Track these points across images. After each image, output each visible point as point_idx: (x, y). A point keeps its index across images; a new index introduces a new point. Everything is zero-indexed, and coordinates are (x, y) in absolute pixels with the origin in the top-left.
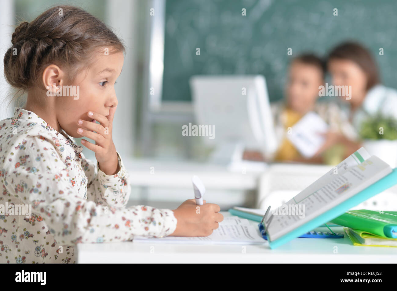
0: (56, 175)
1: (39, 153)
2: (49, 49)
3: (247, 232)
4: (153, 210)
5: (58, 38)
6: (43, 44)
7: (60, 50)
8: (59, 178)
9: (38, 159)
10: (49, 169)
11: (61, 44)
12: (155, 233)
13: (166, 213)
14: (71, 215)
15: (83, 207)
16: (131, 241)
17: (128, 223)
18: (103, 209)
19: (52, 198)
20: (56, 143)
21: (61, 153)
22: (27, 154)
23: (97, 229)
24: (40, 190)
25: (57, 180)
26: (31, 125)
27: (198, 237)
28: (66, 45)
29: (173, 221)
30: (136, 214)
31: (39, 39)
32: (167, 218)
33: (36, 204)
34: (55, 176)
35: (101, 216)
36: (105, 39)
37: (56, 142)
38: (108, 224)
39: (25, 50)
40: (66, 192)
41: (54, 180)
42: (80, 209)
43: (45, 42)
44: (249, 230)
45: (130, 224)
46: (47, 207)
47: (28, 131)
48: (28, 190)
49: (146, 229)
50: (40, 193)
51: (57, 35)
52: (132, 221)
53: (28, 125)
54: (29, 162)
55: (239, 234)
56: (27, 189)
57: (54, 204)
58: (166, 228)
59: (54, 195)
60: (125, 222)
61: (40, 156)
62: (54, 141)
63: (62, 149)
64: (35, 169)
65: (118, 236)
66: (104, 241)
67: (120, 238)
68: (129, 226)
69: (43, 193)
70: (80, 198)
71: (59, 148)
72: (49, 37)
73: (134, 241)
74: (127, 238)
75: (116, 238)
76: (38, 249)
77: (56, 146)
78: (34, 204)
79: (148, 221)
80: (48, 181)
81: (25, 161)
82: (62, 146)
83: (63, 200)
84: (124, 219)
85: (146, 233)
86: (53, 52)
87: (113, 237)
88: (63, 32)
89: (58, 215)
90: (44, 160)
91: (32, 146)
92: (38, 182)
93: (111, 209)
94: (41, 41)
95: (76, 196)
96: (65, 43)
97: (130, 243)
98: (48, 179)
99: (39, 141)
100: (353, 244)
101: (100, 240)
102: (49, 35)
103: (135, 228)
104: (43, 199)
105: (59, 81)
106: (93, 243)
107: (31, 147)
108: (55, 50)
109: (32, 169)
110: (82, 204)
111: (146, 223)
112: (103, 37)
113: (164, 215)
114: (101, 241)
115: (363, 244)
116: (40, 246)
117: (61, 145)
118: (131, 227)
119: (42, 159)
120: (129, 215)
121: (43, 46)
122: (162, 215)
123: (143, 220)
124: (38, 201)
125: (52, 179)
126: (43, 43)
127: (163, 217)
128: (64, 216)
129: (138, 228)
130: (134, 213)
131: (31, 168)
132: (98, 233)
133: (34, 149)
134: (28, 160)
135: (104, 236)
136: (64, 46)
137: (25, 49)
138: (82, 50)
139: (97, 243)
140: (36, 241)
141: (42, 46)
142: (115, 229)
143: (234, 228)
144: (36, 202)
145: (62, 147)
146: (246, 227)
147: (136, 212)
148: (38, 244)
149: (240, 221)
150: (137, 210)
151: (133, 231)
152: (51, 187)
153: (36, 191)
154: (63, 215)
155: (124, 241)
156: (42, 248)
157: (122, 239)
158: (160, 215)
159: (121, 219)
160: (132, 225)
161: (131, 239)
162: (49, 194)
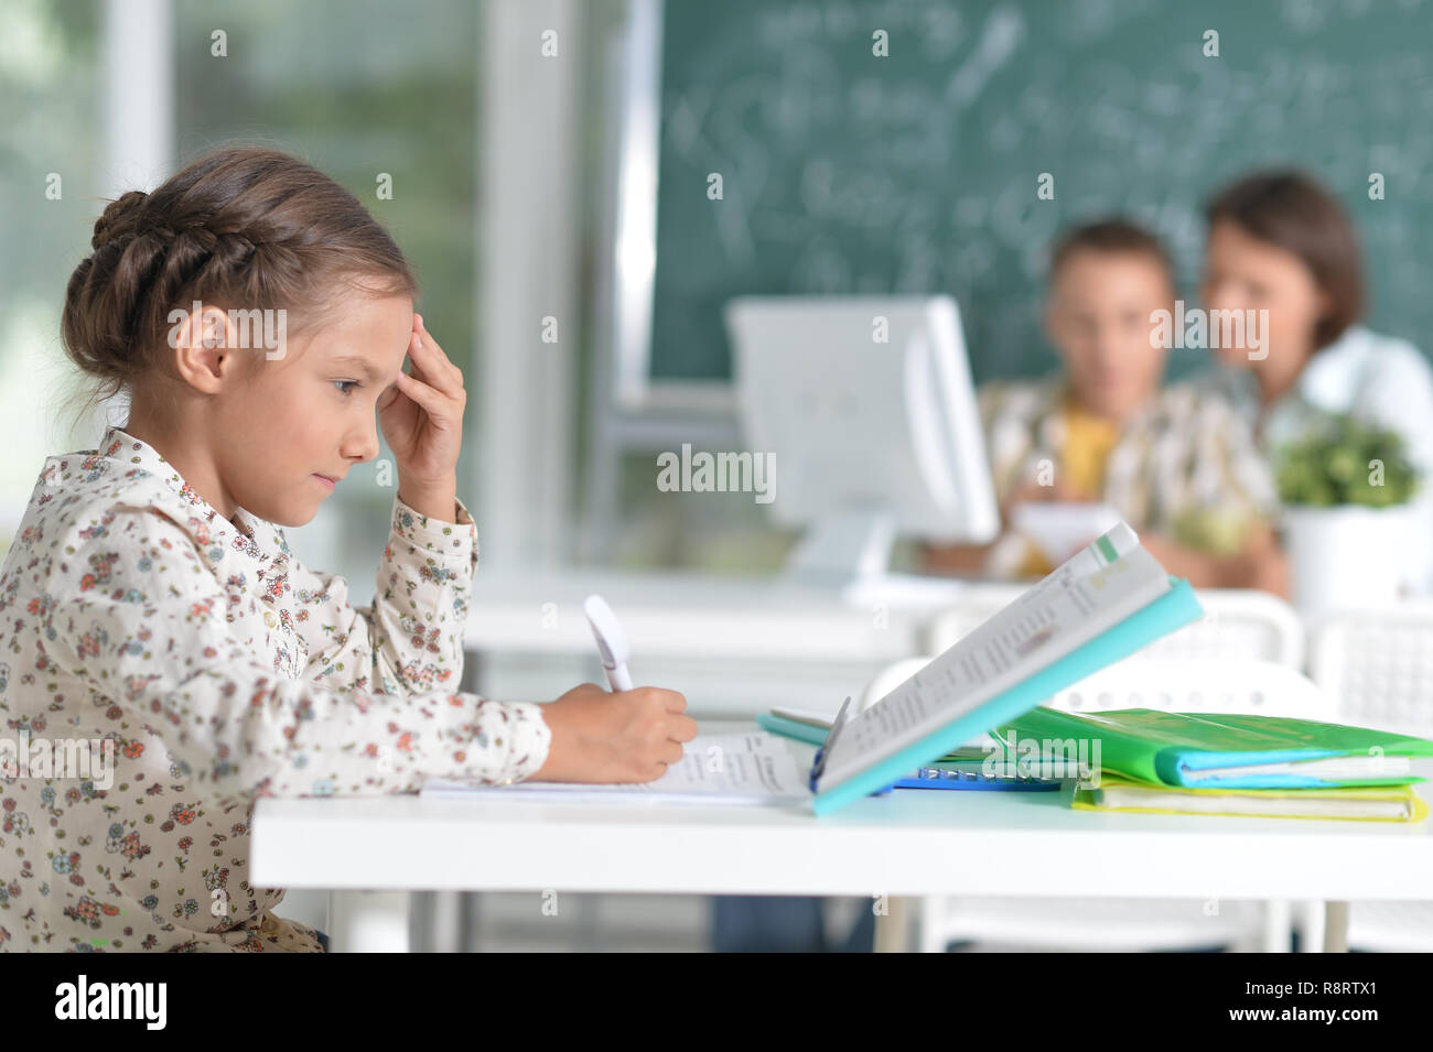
0: (195, 605)
1: (147, 547)
2: (205, 259)
3: (770, 772)
4: (480, 705)
5: (233, 234)
6: (190, 246)
7: (238, 268)
8: (203, 614)
9: (145, 565)
10: (175, 593)
11: (240, 250)
12: (485, 771)
13: (519, 712)
14: (239, 720)
15: (274, 694)
16: (417, 793)
17: (406, 741)
18: (335, 702)
19: (183, 671)
20: (200, 534)
21: (215, 564)
22: (113, 551)
23: (315, 759)
24: (147, 646)
25: (197, 620)
26: (136, 476)
27: (618, 783)
28: (254, 253)
29: (538, 733)
30: (429, 715)
31: (179, 232)
32: (521, 725)
33: (135, 688)
34: (194, 609)
35: (327, 719)
36: (367, 251)
37: (198, 532)
38: (347, 741)
39: (133, 258)
40: (224, 653)
41: (189, 619)
42: (266, 700)
43: (196, 239)
44: (775, 770)
45: (412, 744)
46: (170, 695)
47: (120, 491)
48: (111, 650)
49: (459, 757)
50: (148, 656)
51: (233, 224)
52: (418, 736)
53: (130, 474)
54: (119, 573)
55: (745, 778)
56: (109, 646)
57: (191, 687)
58: (519, 755)
59: (189, 662)
60: (396, 737)
61: (149, 556)
62: (193, 529)
63: (218, 555)
64: (135, 595)
65: (377, 778)
66: (336, 789)
67: (381, 783)
68: (409, 749)
69: (155, 654)
70: (265, 668)
71: (207, 549)
72: (209, 228)
73: (423, 794)
74: (403, 785)
75: (370, 781)
76: (115, 831)
77: (198, 543)
78: (131, 686)
79: (465, 735)
80: (174, 622)
81: (107, 572)
82: (218, 546)
83: (216, 676)
84: (393, 728)
85: (459, 769)
86: (215, 270)
87: (361, 781)
88: (247, 216)
89: (199, 720)
90: (163, 569)
91: (129, 528)
92: (142, 627)
93: (358, 700)
94: (182, 237)
95: (254, 664)
96: (254, 247)
97: (412, 799)
98: (172, 617)
99: (152, 519)
100: (1069, 807)
101: (323, 788)
102: (206, 223)
103: (425, 755)
104: (156, 673)
105: (221, 359)
106: (304, 796)
107: (125, 532)
108: (220, 265)
109: (129, 595)
110: (270, 686)
111: (459, 740)
112: (362, 244)
113: (512, 716)
114: (327, 791)
115: (1098, 804)
116: (121, 822)
117: (214, 543)
118: (415, 753)
119: (156, 564)
120: (409, 719)
121: (190, 251)
122: (505, 717)
123: (451, 733)
124: (141, 677)
125: (183, 618)
126: (189, 242)
127: (509, 723)
128: (218, 724)
129: (434, 756)
130: (423, 711)
131: (125, 593)
132: (318, 767)
133: (133, 536)
134: (116, 567)
135: (334, 777)
136: (248, 258)
137: (134, 256)
138: (300, 272)
139: (317, 796)
140: (111, 809)
141: (184, 252)
142: (366, 758)
143: (734, 761)
144: (137, 680)
145: (216, 549)
146: (768, 759)
147: (431, 709)
148: (117, 818)
149: (759, 742)
150: (434, 702)
151: (421, 764)
152: (179, 640)
153: (137, 650)
154: (214, 720)
155: (395, 792)
156: (128, 830)
157: (387, 786)
158: (500, 717)
159: (384, 729)
160: (418, 748)
161: (415, 787)
162: (176, 657)
